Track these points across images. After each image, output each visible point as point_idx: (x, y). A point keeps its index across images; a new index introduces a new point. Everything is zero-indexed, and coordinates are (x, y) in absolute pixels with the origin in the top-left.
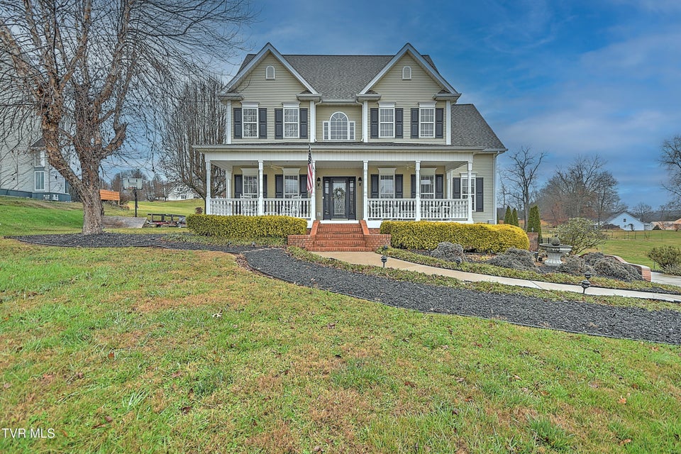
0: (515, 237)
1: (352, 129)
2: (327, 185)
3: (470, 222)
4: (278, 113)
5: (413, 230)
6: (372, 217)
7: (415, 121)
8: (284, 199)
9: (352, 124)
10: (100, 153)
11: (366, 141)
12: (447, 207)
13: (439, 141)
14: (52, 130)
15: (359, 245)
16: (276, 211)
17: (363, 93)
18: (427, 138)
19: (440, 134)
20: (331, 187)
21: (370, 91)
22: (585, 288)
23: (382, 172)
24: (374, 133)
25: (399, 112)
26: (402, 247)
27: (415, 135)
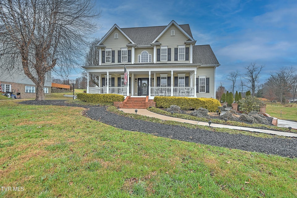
0: (213, 104)
1: (150, 58)
2: (140, 81)
3: (195, 97)
4: (119, 52)
6: (152, 95)
7: (176, 53)
9: (150, 56)
10: (45, 70)
11: (155, 63)
13: (187, 62)
14: (25, 62)
15: (142, 106)
17: (153, 42)
18: (181, 60)
19: (187, 59)
21: (157, 41)
23: (162, 76)
24: (158, 59)
25: (169, 50)
26: (161, 107)
27: (176, 59)
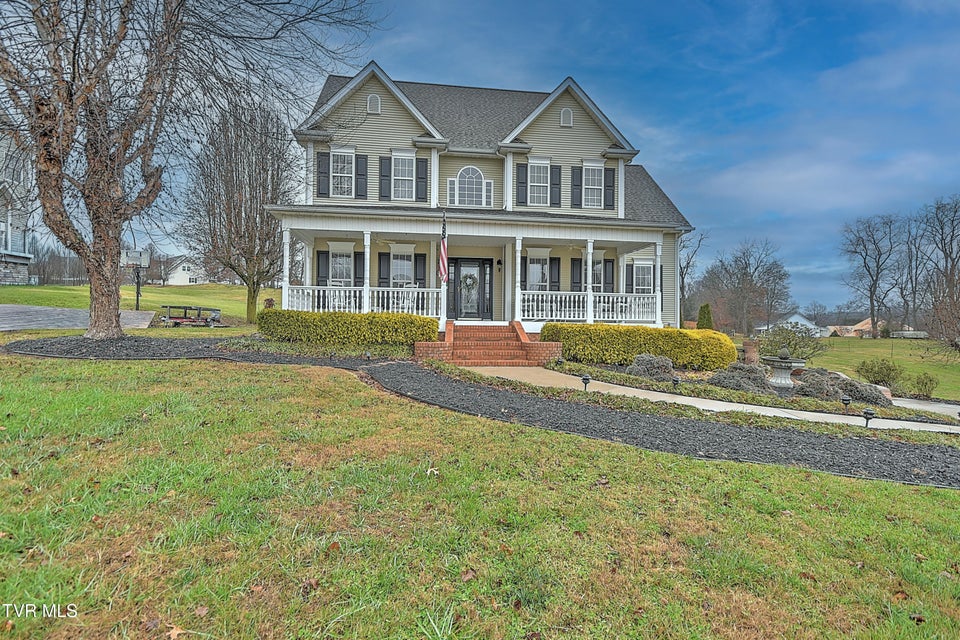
0: (721, 347)
1: (488, 191)
2: (452, 269)
3: (659, 325)
4: (385, 163)
5: (589, 336)
6: (526, 317)
7: (577, 185)
8: (391, 289)
9: (488, 184)
10: (123, 210)
11: (510, 208)
12: (624, 305)
13: (609, 214)
14: (54, 171)
15: (517, 357)
16: (383, 306)
17: (507, 141)
18: (592, 207)
19: (610, 204)
20: (457, 272)
21: (516, 140)
22: (868, 419)
23: (532, 253)
24: (521, 200)
25: (556, 171)
26: (575, 359)
27: (576, 203)
